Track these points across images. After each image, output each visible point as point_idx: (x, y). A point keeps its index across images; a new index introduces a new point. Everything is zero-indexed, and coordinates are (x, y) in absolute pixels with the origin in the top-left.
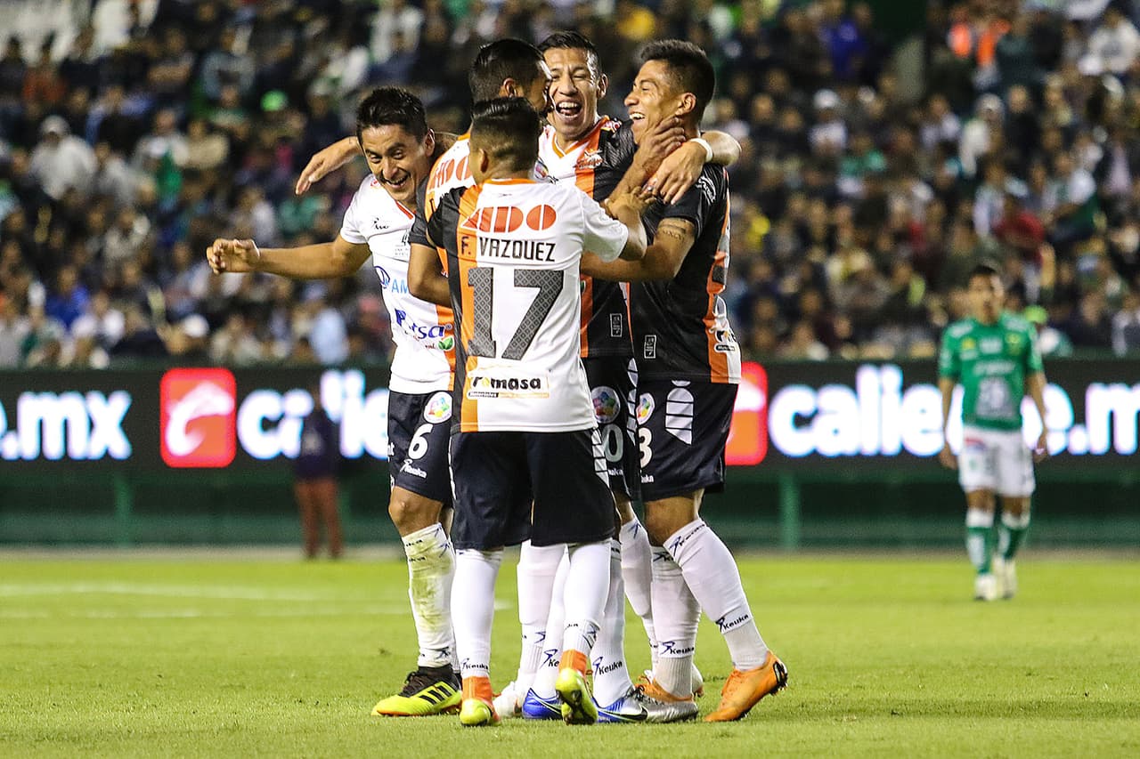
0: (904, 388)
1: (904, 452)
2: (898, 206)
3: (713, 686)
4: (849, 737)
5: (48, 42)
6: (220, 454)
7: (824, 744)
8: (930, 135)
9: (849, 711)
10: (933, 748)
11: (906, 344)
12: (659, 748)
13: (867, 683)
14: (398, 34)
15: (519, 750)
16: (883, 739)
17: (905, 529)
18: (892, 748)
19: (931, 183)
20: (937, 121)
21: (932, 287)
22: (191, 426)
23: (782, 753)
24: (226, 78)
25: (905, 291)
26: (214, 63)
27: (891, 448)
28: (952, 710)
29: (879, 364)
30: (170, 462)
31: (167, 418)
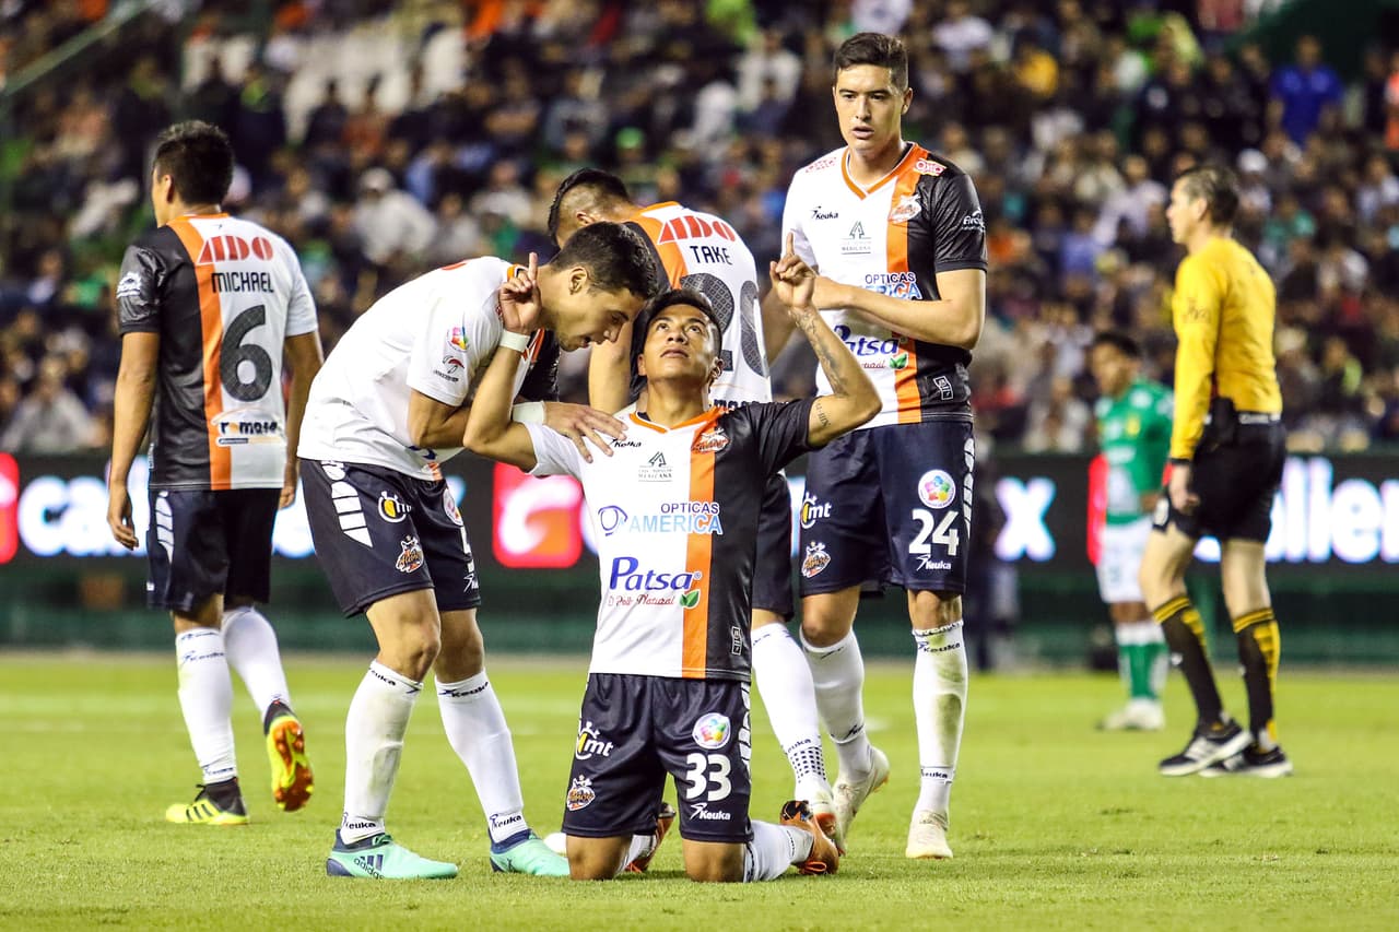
0: (1334, 485)
1: (1334, 557)
2: (1328, 280)
3: (1117, 820)
4: (1268, 878)
5: (373, 84)
6: (561, 551)
7: (1241, 885)
8: (1368, 200)
9: (1270, 849)
10: (1364, 892)
11: (1337, 434)
12: (1055, 889)
13: (1289, 818)
14: (769, 82)
15: (898, 889)
16: (1307, 881)
17: (1334, 642)
18: (1319, 891)
19: (1366, 255)
20: (1376, 184)
21: (1367, 371)
22: (535, 517)
23: (1195, 896)
24: (573, 126)
25: (1339, 377)
26: (563, 111)
27: (1319, 552)
28: (1385, 849)
29: (1306, 457)
30: (502, 560)
31: (500, 510)
